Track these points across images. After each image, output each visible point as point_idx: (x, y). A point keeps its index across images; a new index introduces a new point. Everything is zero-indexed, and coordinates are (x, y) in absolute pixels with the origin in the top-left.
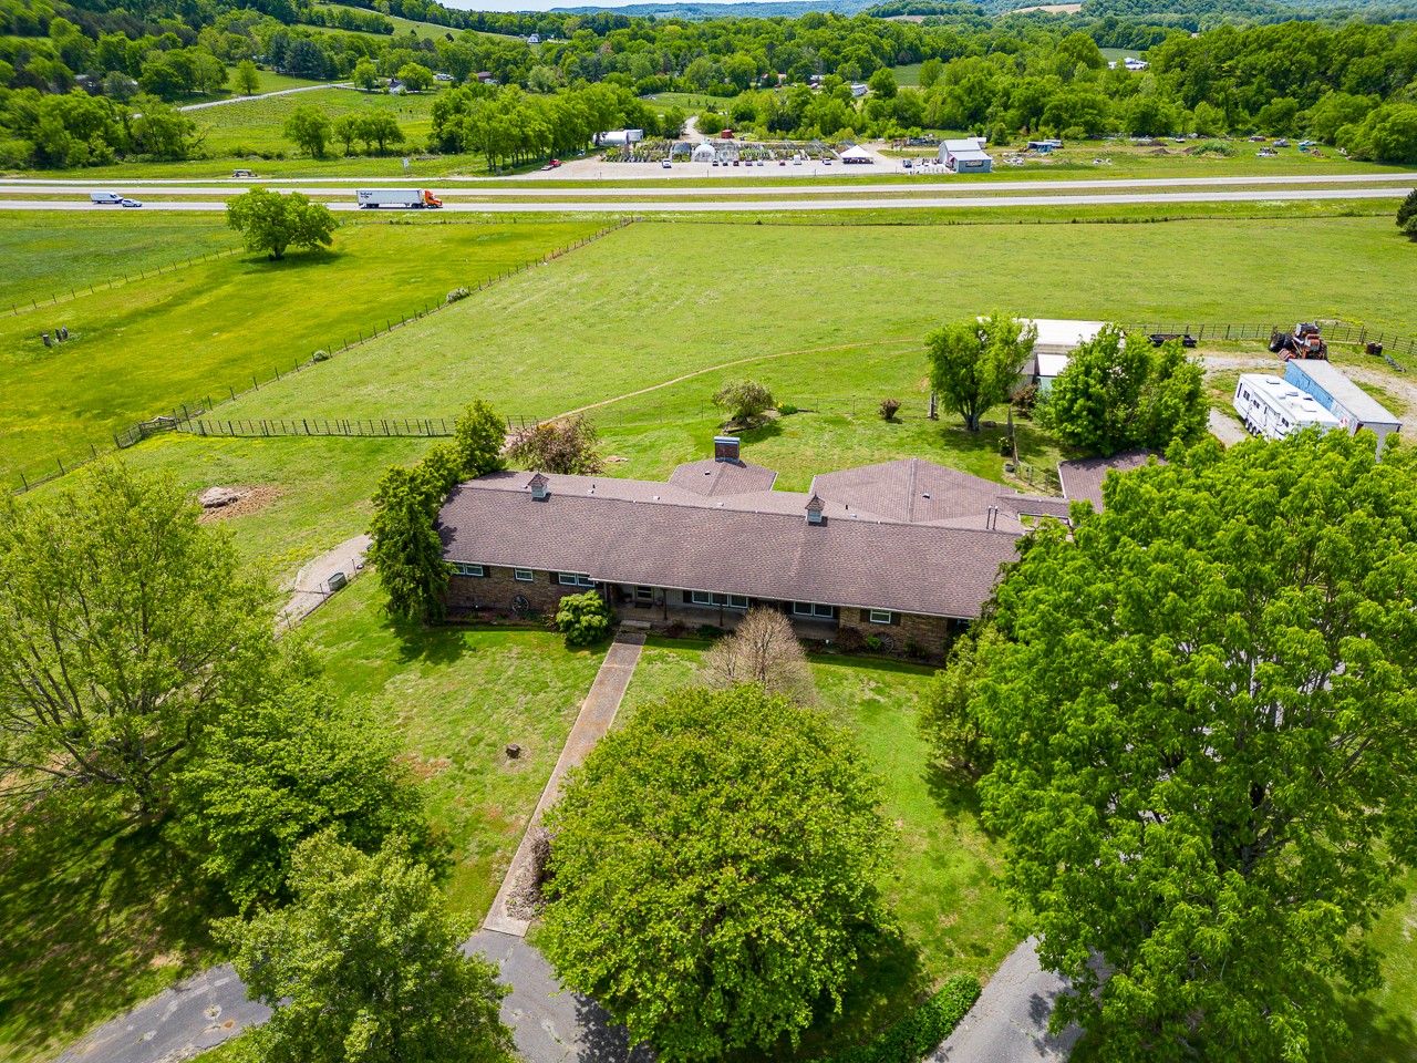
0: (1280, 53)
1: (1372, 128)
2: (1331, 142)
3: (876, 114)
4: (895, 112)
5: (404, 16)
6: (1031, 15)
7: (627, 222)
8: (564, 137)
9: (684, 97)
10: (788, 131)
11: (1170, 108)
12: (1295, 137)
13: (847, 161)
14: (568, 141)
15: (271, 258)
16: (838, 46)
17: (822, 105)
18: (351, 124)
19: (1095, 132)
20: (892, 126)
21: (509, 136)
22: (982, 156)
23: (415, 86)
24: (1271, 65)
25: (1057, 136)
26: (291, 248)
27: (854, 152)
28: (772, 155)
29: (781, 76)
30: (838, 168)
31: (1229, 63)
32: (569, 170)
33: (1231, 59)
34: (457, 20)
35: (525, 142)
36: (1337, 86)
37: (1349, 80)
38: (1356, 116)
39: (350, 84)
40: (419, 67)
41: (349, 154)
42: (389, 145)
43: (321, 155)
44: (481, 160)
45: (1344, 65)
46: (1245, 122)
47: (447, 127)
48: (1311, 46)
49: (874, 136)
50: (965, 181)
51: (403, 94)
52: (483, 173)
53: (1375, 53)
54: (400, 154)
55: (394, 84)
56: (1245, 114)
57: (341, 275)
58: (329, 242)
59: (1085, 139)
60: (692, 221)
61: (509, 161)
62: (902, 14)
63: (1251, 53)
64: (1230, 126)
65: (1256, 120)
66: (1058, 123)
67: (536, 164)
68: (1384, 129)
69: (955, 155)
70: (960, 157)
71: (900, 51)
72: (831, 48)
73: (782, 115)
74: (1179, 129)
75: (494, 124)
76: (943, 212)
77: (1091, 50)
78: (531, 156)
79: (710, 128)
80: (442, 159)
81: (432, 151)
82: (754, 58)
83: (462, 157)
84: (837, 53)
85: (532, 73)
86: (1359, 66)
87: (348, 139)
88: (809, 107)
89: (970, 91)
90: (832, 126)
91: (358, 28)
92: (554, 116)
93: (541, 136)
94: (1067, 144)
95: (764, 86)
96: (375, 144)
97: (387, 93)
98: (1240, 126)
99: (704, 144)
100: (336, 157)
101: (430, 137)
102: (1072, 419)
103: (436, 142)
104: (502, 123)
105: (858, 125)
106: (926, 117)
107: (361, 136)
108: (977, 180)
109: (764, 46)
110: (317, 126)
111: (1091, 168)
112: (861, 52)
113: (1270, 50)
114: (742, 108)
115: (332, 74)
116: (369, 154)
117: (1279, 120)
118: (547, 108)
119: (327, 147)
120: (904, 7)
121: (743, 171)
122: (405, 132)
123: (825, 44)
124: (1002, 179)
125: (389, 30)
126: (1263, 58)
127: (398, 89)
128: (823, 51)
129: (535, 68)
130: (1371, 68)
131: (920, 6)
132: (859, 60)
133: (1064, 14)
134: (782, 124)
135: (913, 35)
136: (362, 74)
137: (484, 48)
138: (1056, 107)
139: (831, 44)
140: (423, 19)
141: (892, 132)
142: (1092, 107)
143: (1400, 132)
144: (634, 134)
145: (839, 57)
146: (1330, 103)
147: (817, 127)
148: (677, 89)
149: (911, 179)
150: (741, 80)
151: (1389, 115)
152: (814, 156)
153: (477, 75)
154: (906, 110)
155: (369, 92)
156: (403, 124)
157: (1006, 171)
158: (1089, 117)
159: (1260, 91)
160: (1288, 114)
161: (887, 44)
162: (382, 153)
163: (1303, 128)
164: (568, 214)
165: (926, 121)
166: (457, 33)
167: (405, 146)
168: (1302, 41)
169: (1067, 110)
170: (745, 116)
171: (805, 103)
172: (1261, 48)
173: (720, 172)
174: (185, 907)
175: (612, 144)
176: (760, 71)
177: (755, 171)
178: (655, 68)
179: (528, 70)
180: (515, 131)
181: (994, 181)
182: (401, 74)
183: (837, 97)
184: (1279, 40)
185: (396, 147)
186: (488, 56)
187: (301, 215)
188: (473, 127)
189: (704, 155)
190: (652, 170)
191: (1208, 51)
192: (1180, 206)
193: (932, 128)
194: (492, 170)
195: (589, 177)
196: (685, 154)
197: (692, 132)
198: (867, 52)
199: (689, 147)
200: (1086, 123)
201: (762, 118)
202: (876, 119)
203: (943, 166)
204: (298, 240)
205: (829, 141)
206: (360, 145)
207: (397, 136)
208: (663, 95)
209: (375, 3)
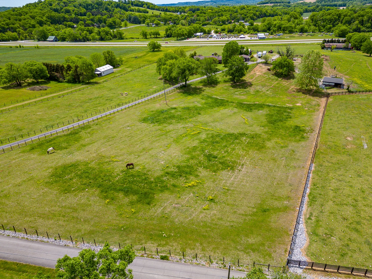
0: (331, 16)
3: (249, 29)
4: (253, 28)
5: (150, 9)
7: (201, 46)
8: (189, 34)
9: (211, 26)
10: (231, 33)
12: (331, 32)
13: (241, 38)
14: (190, 35)
15: (153, 51)
16: (246, 14)
17: (238, 27)
18: (152, 32)
19: (291, 32)
20: (252, 31)
21: (180, 34)
22: (264, 36)
23: (157, 25)
25: (283, 33)
26: (156, 50)
27: (242, 36)
28: (227, 37)
29: (233, 21)
30: (239, 39)
32: (190, 40)
34: (161, 10)
35: (183, 35)
39: (144, 25)
40: (158, 21)
41: (151, 38)
42: (158, 36)
43: (146, 38)
44: (176, 38)
46: (322, 30)
47: (168, 33)
48: (337, 14)
49: (248, 33)
50: (260, 40)
52: (176, 40)
54: (159, 38)
55: (153, 25)
56: (322, 28)
57: (161, 53)
58: (160, 49)
59: (289, 33)
60: (212, 46)
61: (180, 38)
63: (326, 16)
64: (319, 30)
65: (324, 29)
66: (284, 30)
67: (185, 39)
69: (259, 36)
71: (261, 14)
73: (230, 29)
74: (308, 31)
75: (178, 32)
76: (253, 45)
77: (296, 15)
78: (184, 38)
79: (216, 32)
80: (167, 39)
81: (165, 37)
82: (227, 18)
83: (171, 38)
84: (246, 16)
85: (180, 22)
87: (151, 35)
88: (236, 28)
89: (268, 24)
90: (240, 31)
91: (141, 12)
92: (188, 30)
93: (186, 34)
94: (285, 34)
95: (229, 23)
96: (155, 36)
97: (152, 26)
99: (215, 35)
100: (149, 39)
101: (164, 35)
103: (166, 35)
104: (180, 32)
105: (245, 31)
107: (153, 35)
109: (230, 14)
110: (146, 33)
111: (284, 38)
114: (223, 28)
115: (140, 23)
116: (154, 38)
117: (328, 29)
118: (187, 29)
119: (148, 37)
121: (221, 39)
122: (160, 34)
123: (243, 14)
124: (267, 40)
125: (148, 12)
126: (328, 17)
127: (154, 26)
128: (243, 15)
129: (181, 21)
133: (310, 3)
134: (230, 31)
135: (265, 11)
136: (147, 23)
137: (170, 16)
138: (284, 27)
139: (245, 14)
140: (154, 9)
141: (251, 32)
142: (291, 27)
144: (202, 34)
145: (246, 17)
147: (237, 32)
148: (210, 24)
149: (251, 40)
150: (224, 22)
152: (235, 37)
153: (169, 22)
154: (255, 28)
155: (148, 26)
156: (160, 32)
157: (269, 39)
158: (290, 29)
160: (330, 28)
161: (257, 13)
162: (156, 38)
164: (192, 46)
165: (259, 30)
166: (162, 13)
167: (161, 36)
168: (336, 14)
169: (286, 28)
170: (223, 30)
171: (235, 27)
172: (328, 15)
173: (217, 40)
175: (198, 35)
176: (228, 20)
177: (224, 39)
178: (206, 20)
179: (180, 21)
180: (182, 33)
182: (155, 22)
183: (241, 26)
184: (331, 13)
186: (171, 18)
187: (158, 45)
188: (175, 33)
189: (215, 37)
190: (206, 40)
191: (319, 15)
193: (261, 32)
194: (177, 40)
195: (194, 41)
196: (211, 37)
197: (213, 32)
198: (252, 15)
199: (212, 36)
200: (289, 31)
201: (226, 30)
202: (249, 30)
203: (257, 38)
204: (156, 49)
205: (239, 34)
206: (153, 36)
207: (159, 35)
208: (207, 26)
209: (144, 6)
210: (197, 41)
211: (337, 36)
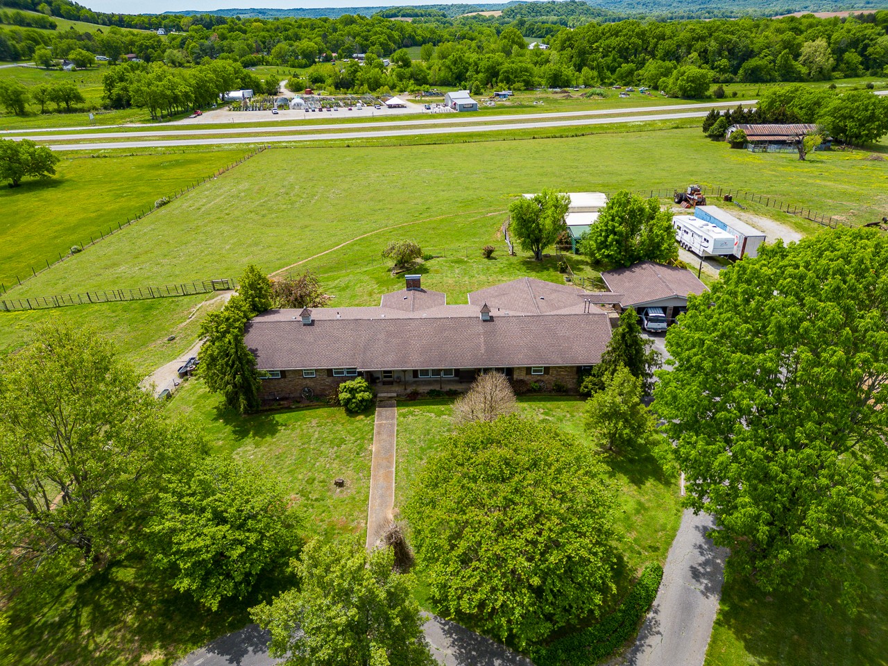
0: (622, 38)
1: (677, 79)
2: (656, 88)
3: (401, 77)
4: (412, 76)
5: (62, 16)
6: (474, 18)
7: (262, 149)
8: (201, 95)
9: (274, 69)
10: (348, 88)
11: (568, 71)
12: (636, 86)
13: (390, 107)
14: (204, 99)
15: (10, 186)
16: (367, 36)
17: (366, 73)
18: (44, 91)
19: (529, 86)
20: (411, 84)
21: (163, 96)
22: (471, 101)
23: (82, 64)
24: (619, 45)
25: (509, 89)
26: (26, 178)
27: (393, 101)
28: (341, 104)
29: (334, 55)
30: (384, 111)
31: (596, 44)
32: (207, 117)
33: (597, 42)
34: (103, 20)
35: (175, 99)
36: (654, 57)
37: (659, 53)
38: (667, 73)
39: (32, 64)
40: (84, 52)
41: (44, 112)
42: (73, 105)
43: (22, 113)
44: (146, 112)
45: (656, 44)
46: (609, 78)
47: (115, 91)
48: (637, 34)
49: (402, 91)
50: (464, 116)
51: (74, 70)
52: (148, 121)
53: (671, 38)
54: (82, 110)
55: (66, 64)
56: (609, 74)
57: (68, 194)
58: (53, 172)
59: (525, 90)
60: (304, 147)
61: (165, 112)
62: (398, 16)
63: (607, 38)
64: (602, 80)
65: (614, 77)
66: (508, 81)
67: (185, 114)
68: (683, 80)
69: (456, 101)
70: (459, 102)
71: (404, 39)
72: (363, 37)
73: (342, 78)
74: (574, 83)
75: (153, 88)
76: (458, 135)
77: (519, 38)
78: (180, 109)
79: (297, 88)
80: (114, 113)
81: (106, 108)
82: (316, 43)
83: (128, 111)
84: (367, 40)
85: (166, 54)
86: (664, 45)
87: (42, 102)
88: (359, 74)
89: (455, 63)
90: (375, 85)
91: (29, 25)
92: (193, 82)
93: (186, 95)
94: (515, 93)
95: (324, 61)
96: (63, 105)
97: (62, 70)
98: (606, 81)
99: (297, 99)
100: (35, 115)
101: (103, 98)
102: (607, 247)
103: (108, 101)
104: (158, 87)
105: (391, 84)
106: (430, 78)
107: (52, 100)
108: (471, 116)
109: (320, 35)
110: (17, 94)
111: (534, 107)
112: (382, 40)
113: (617, 37)
114: (315, 75)
115: (16, 57)
116: (59, 111)
117: (627, 76)
118: (187, 77)
119: (27, 107)
120: (399, 12)
121: (325, 114)
122: (84, 95)
123: (359, 35)
124: (485, 114)
125: (53, 27)
126: (614, 41)
127: (70, 67)
128: (358, 39)
129: (168, 51)
130: (670, 46)
131: (408, 12)
132: (381, 44)
133: (493, 17)
134: (343, 84)
135: (410, 29)
136: (41, 57)
137: (128, 38)
138: (506, 72)
139: (362, 34)
140: (78, 19)
141: (412, 88)
142: (526, 71)
143: (692, 81)
144: (248, 93)
145: (368, 43)
146: (652, 66)
147: (366, 86)
148: (268, 63)
149: (433, 116)
150: (310, 58)
151: (685, 72)
152: (369, 104)
153: (126, 56)
154: (418, 75)
155: (48, 69)
156: (81, 90)
157: (486, 110)
158: (525, 77)
159: (614, 60)
160: (631, 73)
161: (396, 34)
162: (69, 110)
163: (639, 81)
164: (218, 146)
165: (431, 81)
166: (106, 30)
167: (86, 105)
168: (633, 31)
169: (512, 74)
170: (317, 80)
171: (356, 71)
172: (612, 36)
173: (311, 116)
174: (150, 621)
175: (234, 100)
176: (321, 52)
177: (333, 114)
178: (251, 50)
179: (164, 51)
180: (168, 92)
181: (480, 116)
182: (71, 56)
183: (375, 67)
184: (621, 31)
185: (79, 106)
186: (132, 43)
187: (32, 155)
188: (138, 91)
189: (298, 106)
190: (266, 116)
191: (584, 37)
192: (588, 127)
193: (435, 85)
194: (155, 119)
195: (225, 121)
196: (285, 105)
197: (286, 93)
198: (385, 39)
199: (286, 100)
200: (524, 81)
201: (329, 81)
202: (401, 80)
203: (448, 108)
204: (30, 172)
205: (375, 95)
206: (52, 106)
207: (79, 99)
208: (259, 67)
209: (39, 8)
210: (236, 121)
211: (677, 97)
